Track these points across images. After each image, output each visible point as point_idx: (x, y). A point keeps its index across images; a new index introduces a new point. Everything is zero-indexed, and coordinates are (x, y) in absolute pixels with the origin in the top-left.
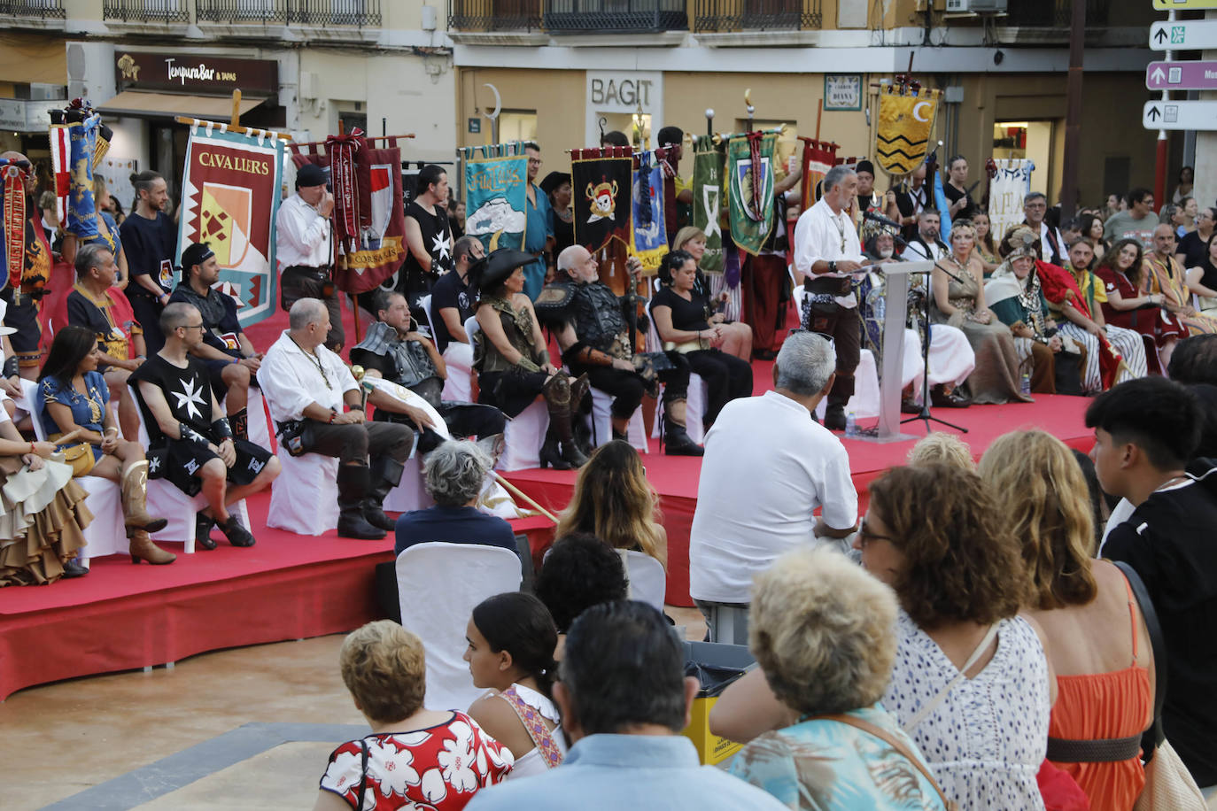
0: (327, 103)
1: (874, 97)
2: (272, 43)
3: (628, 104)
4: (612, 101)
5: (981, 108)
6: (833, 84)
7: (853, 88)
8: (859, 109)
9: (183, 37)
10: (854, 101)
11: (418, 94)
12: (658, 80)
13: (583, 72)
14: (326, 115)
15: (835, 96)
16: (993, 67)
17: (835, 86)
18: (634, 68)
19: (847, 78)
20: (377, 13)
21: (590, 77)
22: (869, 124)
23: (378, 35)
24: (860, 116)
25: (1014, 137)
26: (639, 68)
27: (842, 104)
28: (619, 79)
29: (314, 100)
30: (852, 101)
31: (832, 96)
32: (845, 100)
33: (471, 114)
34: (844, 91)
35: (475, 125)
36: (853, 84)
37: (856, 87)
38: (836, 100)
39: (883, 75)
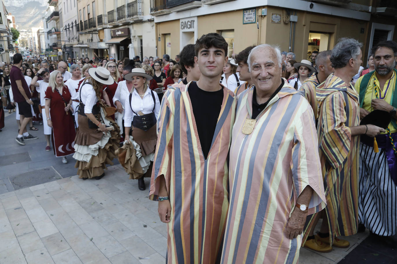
0: (137, 37)
1: (260, 17)
2: (128, 24)
3: (189, 28)
4: (185, 28)
5: (304, 25)
6: (246, 13)
7: (253, 14)
8: (255, 23)
9: (119, 25)
10: (253, 20)
11: (150, 32)
12: (196, 19)
13: (179, 20)
14: (137, 40)
15: (247, 18)
16: (309, 9)
17: (247, 14)
18: (189, 16)
19: (251, 11)
20: (142, 12)
21: (181, 21)
22: (258, 28)
23: (143, 18)
24: (255, 25)
25: (315, 42)
26: (191, 16)
27: (249, 21)
28: (187, 20)
29: (135, 36)
30: (252, 20)
31: (246, 18)
32: (250, 19)
33: (159, 36)
34: (251, 16)
35: (159, 39)
36: (253, 12)
37: (254, 14)
38: (247, 20)
39: (263, 7)
